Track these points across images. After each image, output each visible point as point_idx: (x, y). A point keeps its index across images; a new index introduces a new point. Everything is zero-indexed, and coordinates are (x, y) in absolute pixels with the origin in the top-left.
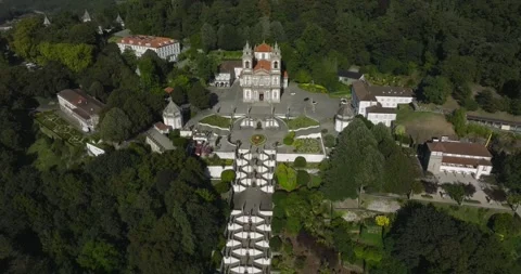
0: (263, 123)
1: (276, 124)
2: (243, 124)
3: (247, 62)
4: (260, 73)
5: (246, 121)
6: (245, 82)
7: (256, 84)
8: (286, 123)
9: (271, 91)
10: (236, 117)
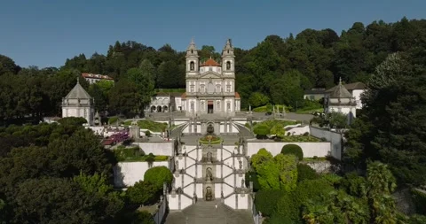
3: (192, 63)
4: (209, 76)
5: (190, 126)
6: (189, 89)
7: (203, 91)
8: (250, 128)
9: (223, 100)
10: (176, 123)
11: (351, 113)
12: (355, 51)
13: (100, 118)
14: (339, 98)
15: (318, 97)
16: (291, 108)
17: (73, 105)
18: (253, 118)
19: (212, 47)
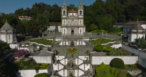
0: (75, 42)
1: (84, 44)
2: (61, 44)
3: (64, 11)
4: (72, 17)
5: (63, 42)
6: (63, 23)
7: (69, 24)
8: (91, 42)
9: (78, 28)
10: (57, 40)
11: (143, 37)
12: (137, 6)
13: (17, 40)
14: (137, 30)
15: (120, 27)
16: (108, 31)
17: (3, 33)
18: (92, 38)
19: (74, 5)
